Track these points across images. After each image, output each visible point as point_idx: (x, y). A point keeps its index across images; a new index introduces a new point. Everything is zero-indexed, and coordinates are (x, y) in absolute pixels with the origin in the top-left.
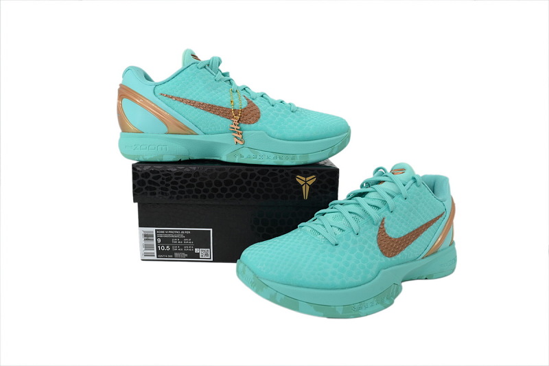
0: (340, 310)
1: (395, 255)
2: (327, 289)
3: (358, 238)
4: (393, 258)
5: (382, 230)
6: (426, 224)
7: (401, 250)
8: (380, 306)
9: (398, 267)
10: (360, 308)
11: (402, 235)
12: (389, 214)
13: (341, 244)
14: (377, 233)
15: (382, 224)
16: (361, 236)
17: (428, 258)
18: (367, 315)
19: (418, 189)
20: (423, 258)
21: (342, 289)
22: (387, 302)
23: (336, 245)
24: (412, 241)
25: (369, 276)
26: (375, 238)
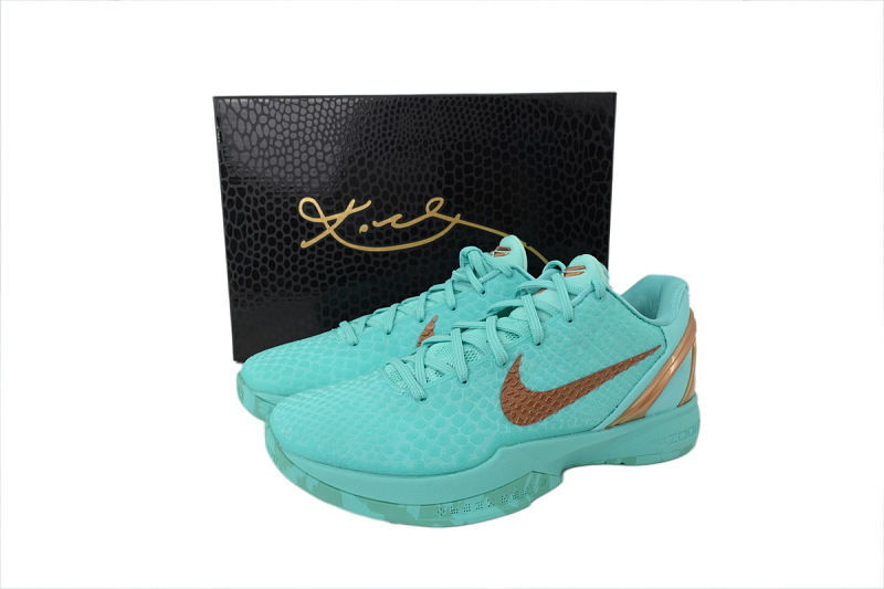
0: (415, 512)
1: (534, 421)
2: (391, 475)
3: (464, 388)
4: (530, 428)
5: (513, 378)
6: (613, 368)
7: (550, 413)
8: (494, 509)
9: (540, 442)
10: (454, 511)
11: (554, 387)
12: (532, 348)
13: (431, 398)
14: (503, 380)
15: (517, 365)
16: (470, 385)
17: (619, 428)
18: (465, 524)
19: (598, 303)
20: (608, 428)
21: (420, 476)
22: (514, 503)
23: (422, 400)
24: (577, 398)
25: (474, 457)
26: (498, 391)
